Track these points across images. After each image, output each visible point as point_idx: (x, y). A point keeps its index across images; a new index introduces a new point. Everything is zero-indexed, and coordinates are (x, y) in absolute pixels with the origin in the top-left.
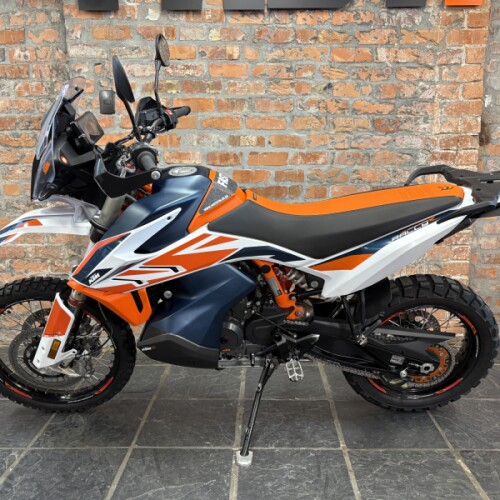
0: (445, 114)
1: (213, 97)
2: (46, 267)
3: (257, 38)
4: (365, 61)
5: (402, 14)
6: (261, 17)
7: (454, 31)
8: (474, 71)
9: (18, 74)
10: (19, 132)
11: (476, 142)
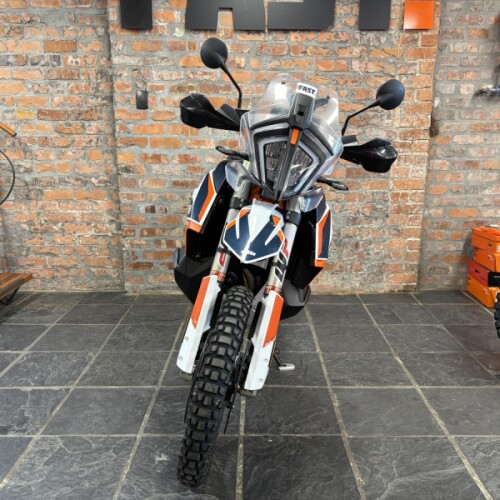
0: (403, 112)
1: (225, 97)
2: (90, 229)
3: (260, 52)
4: (343, 71)
5: (371, 35)
6: (263, 35)
7: (411, 48)
8: (427, 80)
9: (71, 76)
10: (70, 121)
11: (427, 134)
